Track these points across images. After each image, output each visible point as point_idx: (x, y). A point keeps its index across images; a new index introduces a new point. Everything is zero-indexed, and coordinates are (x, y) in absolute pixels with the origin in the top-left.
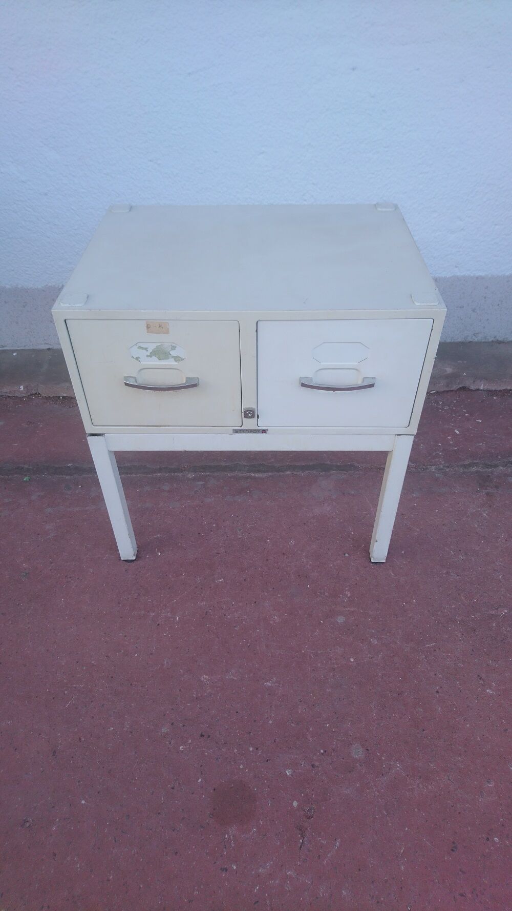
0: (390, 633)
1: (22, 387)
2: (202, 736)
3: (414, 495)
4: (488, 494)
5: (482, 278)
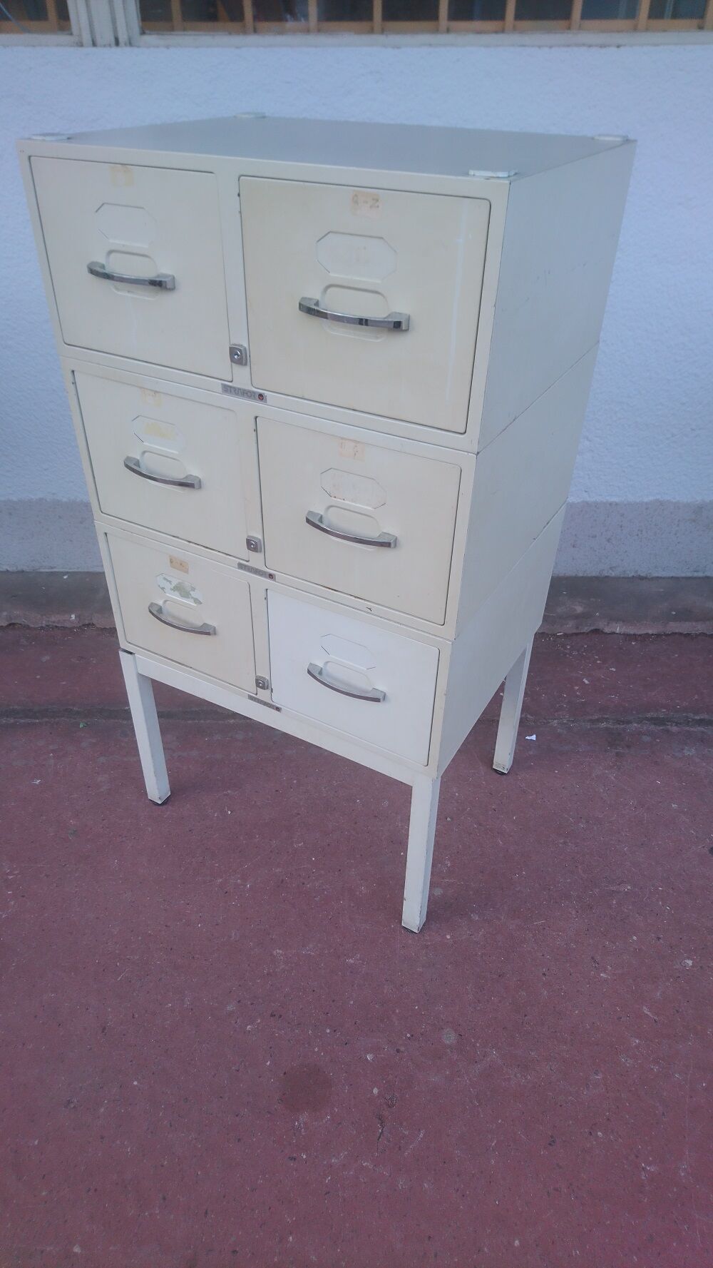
0: (494, 908)
1: (73, 617)
2: (272, 1015)
3: (531, 753)
4: (617, 754)
5: (617, 504)
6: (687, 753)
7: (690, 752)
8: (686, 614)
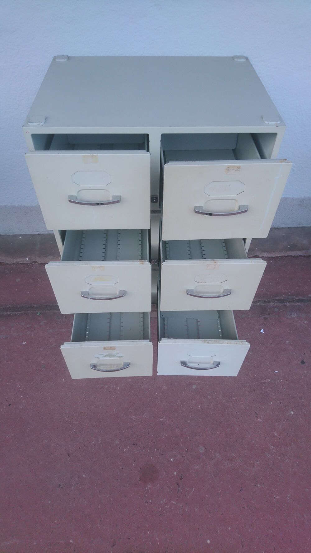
0: (217, 393)
1: (27, 259)
2: (134, 445)
6: (293, 316)
7: (294, 315)
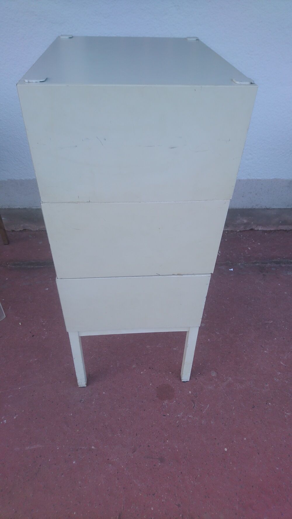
0: (224, 330)
2: (150, 368)
3: (232, 275)
4: (263, 275)
7: (290, 273)
8: (285, 223)
